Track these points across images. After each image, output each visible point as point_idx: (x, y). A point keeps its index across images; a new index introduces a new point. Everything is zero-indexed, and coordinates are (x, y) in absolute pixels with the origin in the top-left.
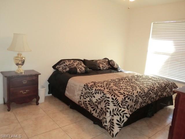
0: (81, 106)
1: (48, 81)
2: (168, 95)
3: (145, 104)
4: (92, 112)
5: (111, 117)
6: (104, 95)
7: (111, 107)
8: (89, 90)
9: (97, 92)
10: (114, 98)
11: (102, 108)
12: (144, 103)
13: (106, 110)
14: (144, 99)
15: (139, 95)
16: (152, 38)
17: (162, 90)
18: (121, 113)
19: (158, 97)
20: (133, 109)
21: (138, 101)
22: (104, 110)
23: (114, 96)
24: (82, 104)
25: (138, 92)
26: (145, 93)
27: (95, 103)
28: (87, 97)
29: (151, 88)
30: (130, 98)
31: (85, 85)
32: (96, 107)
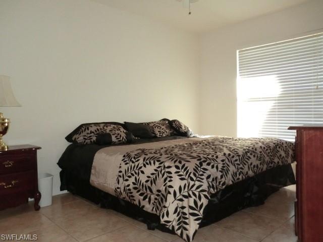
0: (122, 197)
1: (58, 164)
2: (282, 162)
3: (242, 177)
4: (143, 203)
5: (176, 202)
6: (159, 164)
7: (176, 183)
8: (133, 162)
9: (148, 162)
10: (180, 166)
11: (159, 191)
12: (239, 175)
13: (167, 192)
14: (240, 167)
15: (228, 160)
16: (241, 75)
17: (270, 154)
18: (195, 192)
19: (265, 166)
20: (218, 184)
21: (228, 170)
22: (163, 192)
23: (180, 162)
24: (122, 191)
25: (225, 154)
26: (239, 156)
27: (144, 183)
28: (130, 177)
29: (250, 149)
30: (212, 164)
31: (124, 156)
32: (148, 192)
